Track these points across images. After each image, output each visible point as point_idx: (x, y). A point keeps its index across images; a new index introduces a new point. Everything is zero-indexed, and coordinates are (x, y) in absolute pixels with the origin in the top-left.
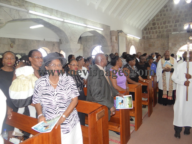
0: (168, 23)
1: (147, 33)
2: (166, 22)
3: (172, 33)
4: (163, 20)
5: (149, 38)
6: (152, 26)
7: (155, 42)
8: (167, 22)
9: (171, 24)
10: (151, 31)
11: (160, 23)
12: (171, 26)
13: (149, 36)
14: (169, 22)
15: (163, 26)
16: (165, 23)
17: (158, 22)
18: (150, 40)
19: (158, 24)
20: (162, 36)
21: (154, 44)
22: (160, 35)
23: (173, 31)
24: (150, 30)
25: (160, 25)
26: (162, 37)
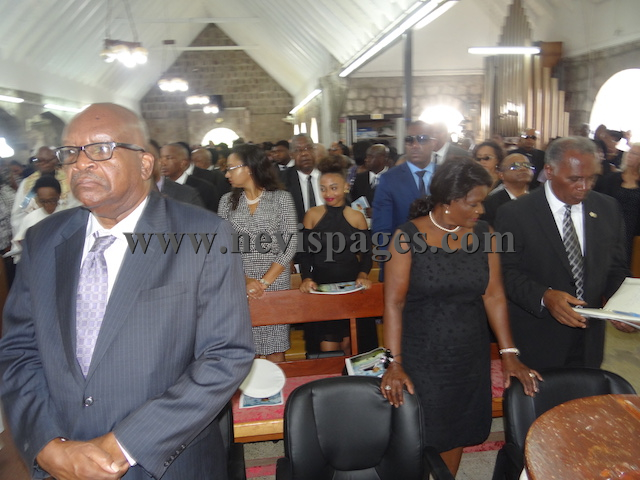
5: (154, 117)
13: (154, 112)
18: (156, 120)
21: (164, 127)
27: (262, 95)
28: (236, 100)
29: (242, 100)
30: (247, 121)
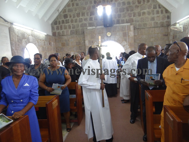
0: (82, 16)
1: (58, 28)
2: (79, 13)
3: (88, 28)
4: (76, 11)
5: (61, 35)
6: (63, 19)
7: (68, 41)
8: (81, 14)
9: (86, 17)
10: (63, 25)
11: (73, 15)
12: (86, 20)
13: (61, 31)
14: (83, 14)
15: (77, 20)
16: (78, 15)
17: (70, 13)
18: (62, 37)
19: (71, 17)
20: (77, 32)
21: (68, 42)
22: (74, 30)
23: (89, 25)
24: (61, 24)
25: (73, 18)
26: (76, 34)
27: (144, 13)
28: (122, 18)
29: (127, 18)
30: (132, 34)
